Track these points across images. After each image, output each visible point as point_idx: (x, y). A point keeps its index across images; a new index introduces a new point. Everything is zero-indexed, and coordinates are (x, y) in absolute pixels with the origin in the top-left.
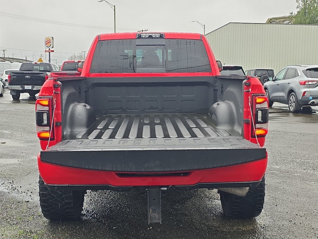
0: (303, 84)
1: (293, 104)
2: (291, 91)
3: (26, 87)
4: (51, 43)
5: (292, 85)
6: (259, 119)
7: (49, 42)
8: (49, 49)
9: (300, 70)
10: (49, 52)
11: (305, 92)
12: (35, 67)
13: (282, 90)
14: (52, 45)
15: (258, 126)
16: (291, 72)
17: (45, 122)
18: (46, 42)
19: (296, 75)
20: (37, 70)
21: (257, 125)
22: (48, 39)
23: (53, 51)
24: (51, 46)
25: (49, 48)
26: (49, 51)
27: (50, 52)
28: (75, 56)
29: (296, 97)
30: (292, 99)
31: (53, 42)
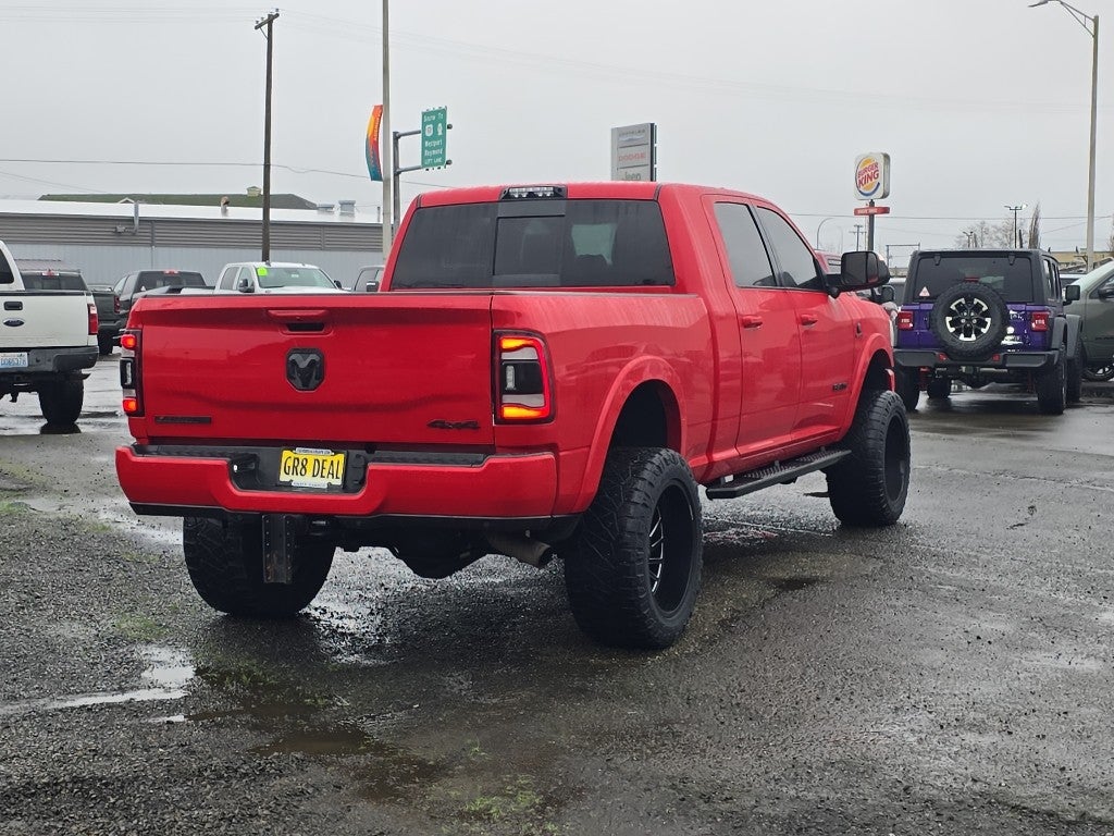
4: (880, 180)
6: (510, 385)
7: (871, 175)
8: (872, 203)
10: (872, 217)
14: (882, 185)
15: (507, 399)
17: (129, 381)
18: (858, 174)
21: (504, 397)
22: (867, 162)
23: (885, 210)
24: (880, 192)
25: (872, 197)
26: (871, 211)
27: (873, 213)
28: (986, 226)
31: (887, 173)
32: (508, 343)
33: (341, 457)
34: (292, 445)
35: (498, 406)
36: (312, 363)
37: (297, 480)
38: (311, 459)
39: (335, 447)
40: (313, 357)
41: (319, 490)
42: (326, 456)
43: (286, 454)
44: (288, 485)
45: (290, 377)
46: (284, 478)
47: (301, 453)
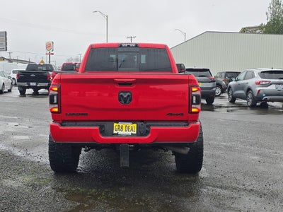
0: (258, 83)
1: (251, 100)
2: (249, 89)
3: (32, 84)
5: (250, 85)
6: (194, 102)
8: (50, 52)
9: (256, 72)
11: (259, 91)
12: (39, 68)
13: (242, 89)
16: (249, 74)
17: (55, 102)
19: (253, 76)
20: (40, 69)
21: (192, 105)
22: (48, 43)
23: (53, 54)
24: (51, 50)
27: (50, 54)
28: (72, 58)
29: (253, 94)
30: (250, 95)
31: (53, 46)
32: (194, 89)
33: (135, 125)
34: (117, 122)
35: (190, 108)
36: (128, 96)
37: (120, 133)
38: (124, 126)
39: (133, 122)
40: (128, 94)
41: (127, 136)
42: (130, 125)
43: (115, 124)
44: (117, 134)
45: (120, 100)
46: (115, 132)
47: (120, 124)
